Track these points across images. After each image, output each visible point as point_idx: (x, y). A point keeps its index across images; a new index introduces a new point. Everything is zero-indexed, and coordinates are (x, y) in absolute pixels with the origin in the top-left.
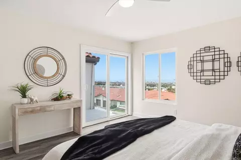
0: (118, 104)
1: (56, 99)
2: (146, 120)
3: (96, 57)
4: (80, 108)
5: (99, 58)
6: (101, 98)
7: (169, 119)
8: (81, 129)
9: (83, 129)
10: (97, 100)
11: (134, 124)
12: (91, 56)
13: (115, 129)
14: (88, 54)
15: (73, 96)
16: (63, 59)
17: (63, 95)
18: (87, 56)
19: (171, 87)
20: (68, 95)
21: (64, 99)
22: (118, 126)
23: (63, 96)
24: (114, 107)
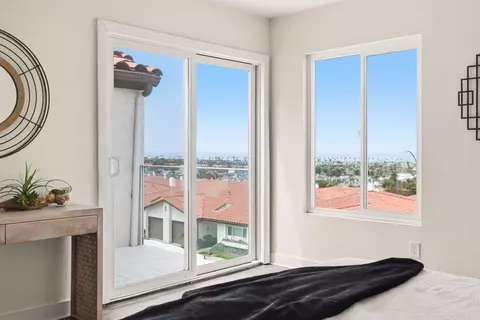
0: (221, 234)
1: (14, 206)
2: (325, 273)
3: (150, 69)
4: (95, 234)
5: (157, 72)
6: (165, 214)
7: (403, 270)
8: (99, 307)
9: (108, 311)
10: (150, 219)
11: (283, 284)
12: (132, 65)
13: (219, 298)
14: (120, 60)
15: (70, 195)
16: (38, 66)
17: (37, 190)
18: (119, 66)
19: (394, 176)
20: (54, 192)
21: (41, 207)
22: (229, 290)
23: (35, 195)
24: (208, 243)
